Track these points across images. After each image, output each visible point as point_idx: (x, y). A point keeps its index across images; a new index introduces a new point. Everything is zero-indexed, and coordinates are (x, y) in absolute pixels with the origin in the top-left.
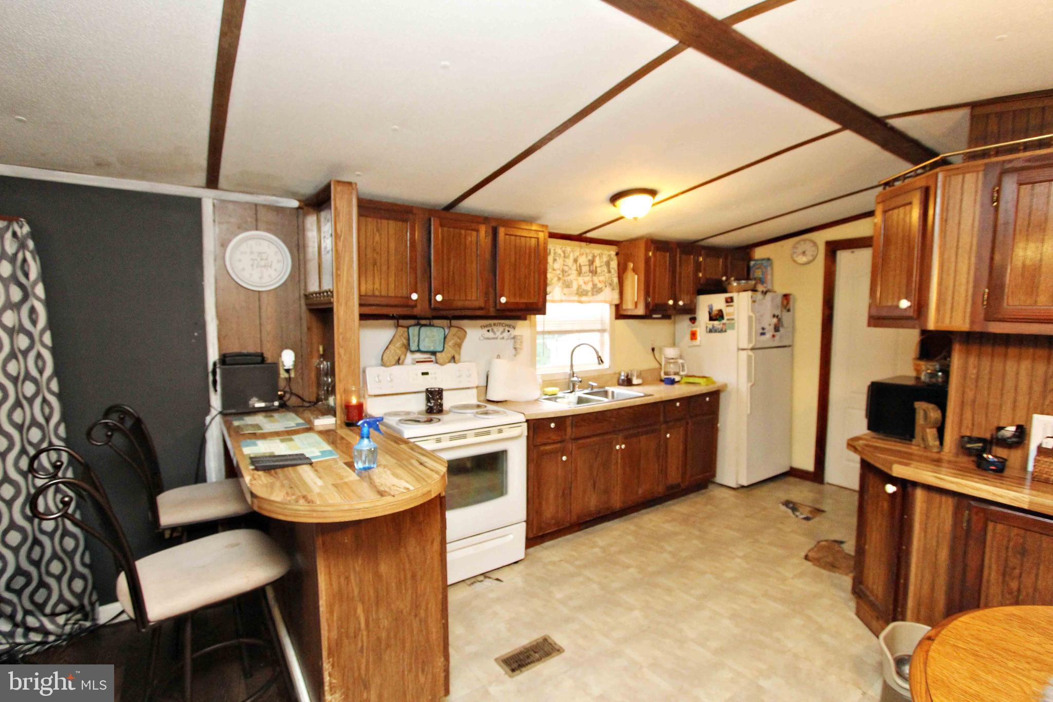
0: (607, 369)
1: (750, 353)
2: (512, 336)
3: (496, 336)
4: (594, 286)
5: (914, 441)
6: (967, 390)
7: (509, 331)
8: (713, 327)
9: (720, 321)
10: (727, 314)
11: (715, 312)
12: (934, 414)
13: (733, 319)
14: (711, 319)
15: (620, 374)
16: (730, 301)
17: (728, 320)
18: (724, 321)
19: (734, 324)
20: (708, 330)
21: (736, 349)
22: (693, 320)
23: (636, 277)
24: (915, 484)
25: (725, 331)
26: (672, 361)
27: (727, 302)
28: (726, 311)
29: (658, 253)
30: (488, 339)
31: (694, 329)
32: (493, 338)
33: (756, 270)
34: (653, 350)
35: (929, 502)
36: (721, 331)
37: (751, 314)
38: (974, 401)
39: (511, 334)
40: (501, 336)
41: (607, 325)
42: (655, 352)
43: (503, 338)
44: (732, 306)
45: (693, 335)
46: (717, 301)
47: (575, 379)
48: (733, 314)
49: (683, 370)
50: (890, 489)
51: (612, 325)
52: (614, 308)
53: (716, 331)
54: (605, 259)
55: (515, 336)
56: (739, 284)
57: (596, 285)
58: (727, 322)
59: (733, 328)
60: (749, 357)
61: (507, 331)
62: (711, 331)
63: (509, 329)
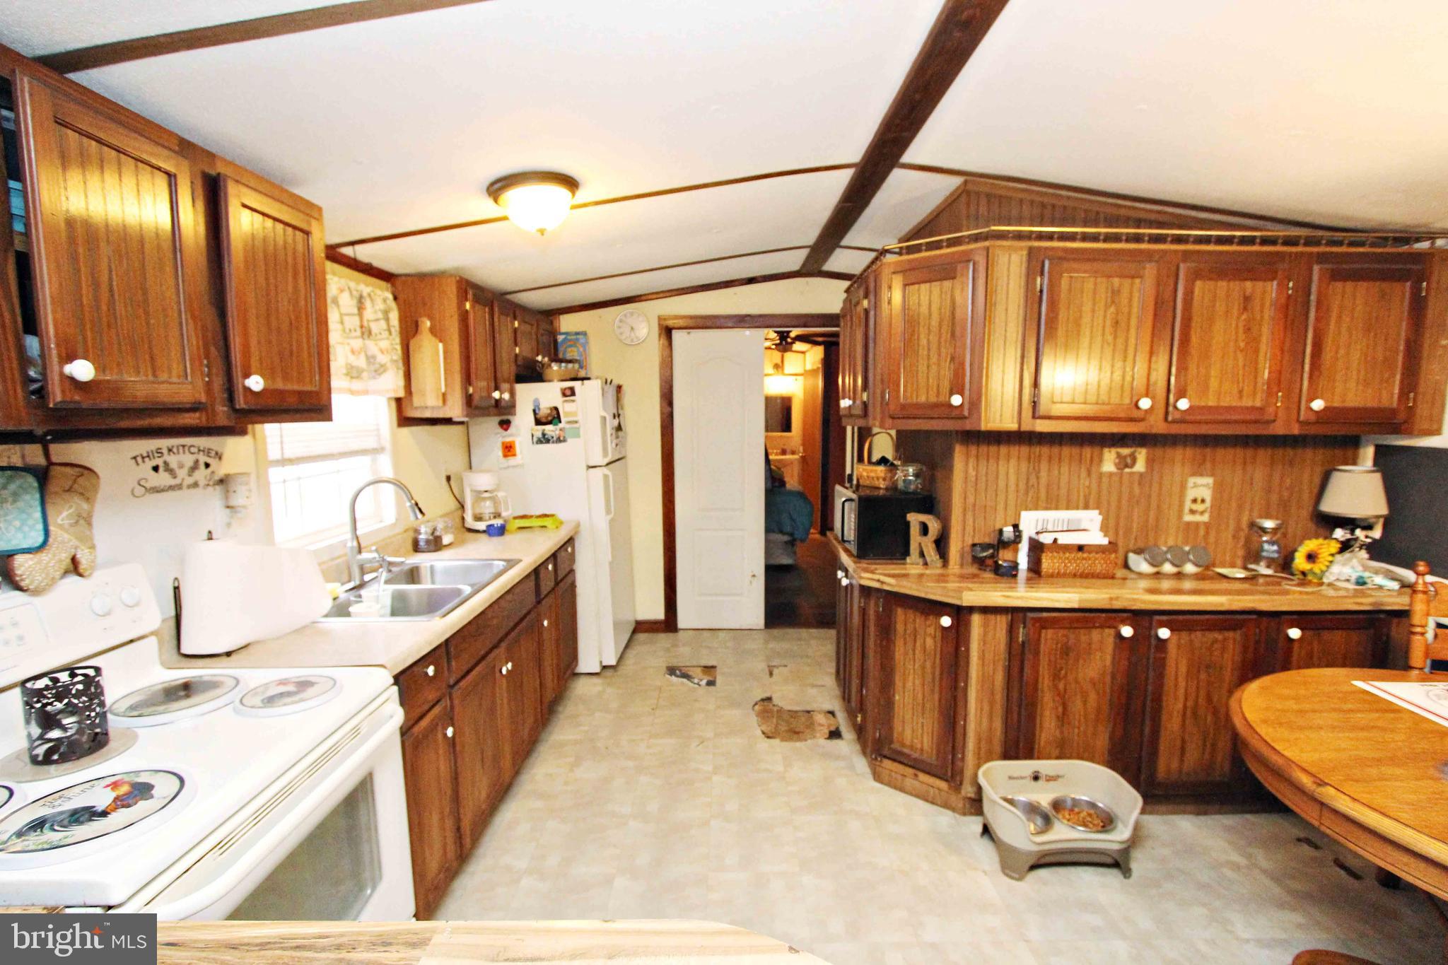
0: (394, 525)
1: (606, 471)
2: (217, 478)
3: (177, 481)
4: (370, 359)
5: (908, 560)
6: (968, 493)
7: (207, 465)
8: (544, 435)
9: (556, 425)
10: (567, 414)
11: (544, 411)
12: (934, 525)
13: (576, 422)
14: (538, 422)
15: (417, 531)
16: (569, 393)
17: (569, 422)
18: (561, 425)
19: (578, 428)
20: (535, 439)
21: (585, 468)
22: (505, 424)
23: (441, 346)
24: (971, 609)
25: (564, 441)
26: (486, 495)
27: (564, 395)
28: (565, 408)
29: (478, 307)
30: (156, 490)
31: (508, 440)
32: (171, 488)
33: (569, 349)
34: (448, 478)
35: (985, 625)
36: (559, 440)
37: (604, 414)
38: (974, 505)
39: (213, 472)
40: (190, 481)
41: (386, 440)
42: (452, 482)
43: (196, 485)
44: (573, 401)
45: (508, 449)
46: (546, 394)
47: (365, 556)
48: (575, 414)
49: (507, 509)
50: (946, 621)
51: (395, 442)
52: (394, 405)
53: (548, 441)
54: (381, 306)
55: (228, 476)
56: (560, 367)
57: (374, 357)
58: (568, 426)
59: (578, 436)
60: (606, 477)
61: (202, 466)
62: (540, 442)
63: (209, 460)
